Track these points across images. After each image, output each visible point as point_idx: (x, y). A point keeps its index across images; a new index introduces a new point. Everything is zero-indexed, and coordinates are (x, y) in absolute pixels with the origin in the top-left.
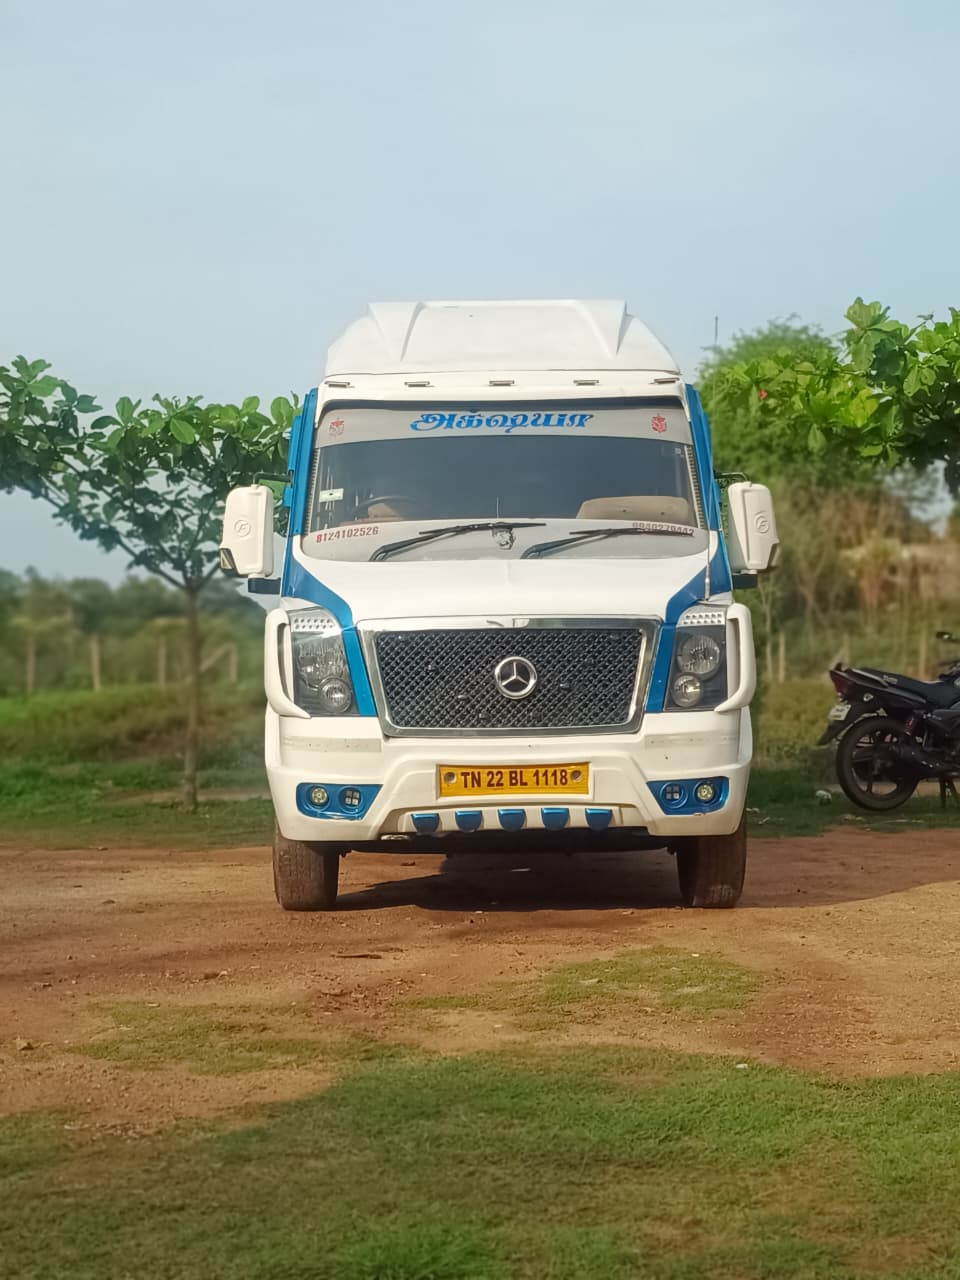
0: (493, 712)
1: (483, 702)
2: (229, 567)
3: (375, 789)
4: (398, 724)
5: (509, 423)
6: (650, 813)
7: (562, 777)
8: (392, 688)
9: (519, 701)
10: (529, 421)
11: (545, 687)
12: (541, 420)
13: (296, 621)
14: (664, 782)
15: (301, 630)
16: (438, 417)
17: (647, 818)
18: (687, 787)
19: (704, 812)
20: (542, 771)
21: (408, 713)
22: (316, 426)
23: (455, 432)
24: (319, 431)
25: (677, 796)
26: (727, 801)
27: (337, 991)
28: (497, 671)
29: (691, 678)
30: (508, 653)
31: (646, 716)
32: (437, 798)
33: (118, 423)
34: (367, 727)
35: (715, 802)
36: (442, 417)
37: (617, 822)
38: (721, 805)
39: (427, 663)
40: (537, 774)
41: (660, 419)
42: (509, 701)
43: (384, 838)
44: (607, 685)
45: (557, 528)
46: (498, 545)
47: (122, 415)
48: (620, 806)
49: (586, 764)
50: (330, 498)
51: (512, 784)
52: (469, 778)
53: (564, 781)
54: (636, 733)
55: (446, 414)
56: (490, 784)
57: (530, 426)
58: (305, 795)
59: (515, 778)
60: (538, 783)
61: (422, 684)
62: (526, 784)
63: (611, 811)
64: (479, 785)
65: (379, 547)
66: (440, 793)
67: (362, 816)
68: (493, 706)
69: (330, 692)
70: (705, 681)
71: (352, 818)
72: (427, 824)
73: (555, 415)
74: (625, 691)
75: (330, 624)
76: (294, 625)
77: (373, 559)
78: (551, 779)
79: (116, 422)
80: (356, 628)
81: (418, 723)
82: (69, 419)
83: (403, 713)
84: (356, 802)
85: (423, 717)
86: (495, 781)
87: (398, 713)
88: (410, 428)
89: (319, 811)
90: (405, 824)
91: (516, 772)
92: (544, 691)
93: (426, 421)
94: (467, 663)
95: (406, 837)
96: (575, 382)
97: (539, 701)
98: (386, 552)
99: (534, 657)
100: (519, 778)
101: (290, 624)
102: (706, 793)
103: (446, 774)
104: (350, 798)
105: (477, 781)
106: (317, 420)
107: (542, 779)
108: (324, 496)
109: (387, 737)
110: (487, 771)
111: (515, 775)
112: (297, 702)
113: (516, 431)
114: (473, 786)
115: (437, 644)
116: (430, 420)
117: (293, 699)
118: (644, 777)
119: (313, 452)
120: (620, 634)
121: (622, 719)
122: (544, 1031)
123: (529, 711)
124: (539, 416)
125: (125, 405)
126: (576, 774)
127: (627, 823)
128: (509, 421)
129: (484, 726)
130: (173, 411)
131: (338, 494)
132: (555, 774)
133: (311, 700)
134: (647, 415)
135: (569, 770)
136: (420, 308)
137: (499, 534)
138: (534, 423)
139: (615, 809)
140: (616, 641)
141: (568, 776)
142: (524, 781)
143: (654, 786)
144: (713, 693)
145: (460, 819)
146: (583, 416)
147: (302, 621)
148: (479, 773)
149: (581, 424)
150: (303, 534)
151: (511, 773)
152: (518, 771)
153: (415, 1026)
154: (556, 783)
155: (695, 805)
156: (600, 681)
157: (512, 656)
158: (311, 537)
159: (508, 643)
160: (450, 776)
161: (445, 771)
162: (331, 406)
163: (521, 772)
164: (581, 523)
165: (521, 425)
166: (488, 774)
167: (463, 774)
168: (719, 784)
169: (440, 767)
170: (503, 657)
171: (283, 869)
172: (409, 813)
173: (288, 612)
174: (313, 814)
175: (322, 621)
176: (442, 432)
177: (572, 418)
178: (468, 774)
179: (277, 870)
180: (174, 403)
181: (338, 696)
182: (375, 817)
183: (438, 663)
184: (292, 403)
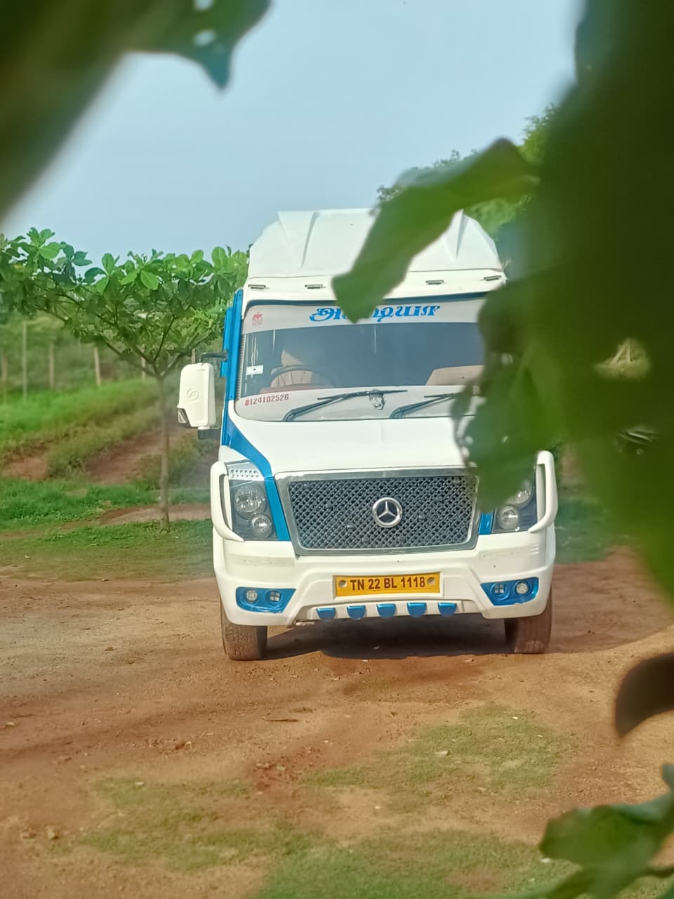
0: (372, 536)
1: (365, 529)
2: (185, 422)
3: (290, 592)
4: (305, 546)
5: (380, 314)
6: (484, 605)
7: (421, 582)
8: (301, 521)
9: (390, 529)
10: (394, 313)
11: (408, 518)
12: (403, 312)
13: (232, 471)
14: (493, 583)
15: (236, 478)
16: (329, 311)
17: (481, 609)
18: (510, 585)
19: (521, 602)
20: (407, 578)
21: (312, 538)
22: (243, 318)
23: (341, 322)
24: (245, 321)
25: (502, 591)
26: (537, 594)
27: (267, 765)
28: (375, 506)
29: (511, 508)
30: (382, 494)
31: (480, 537)
32: (334, 598)
33: (104, 273)
34: (284, 548)
35: (529, 595)
36: (332, 310)
37: (460, 610)
38: (533, 596)
39: (325, 503)
40: (403, 580)
42: (383, 529)
43: (298, 624)
44: (452, 516)
45: (415, 393)
46: (374, 407)
47: (106, 266)
48: (463, 600)
49: (438, 573)
50: (255, 372)
51: (386, 587)
52: (356, 584)
53: (422, 584)
54: (473, 549)
55: (335, 308)
56: (370, 588)
57: (395, 316)
58: (241, 595)
59: (388, 583)
60: (404, 586)
61: (322, 517)
62: (396, 587)
63: (456, 605)
64: (363, 588)
65: (290, 410)
66: (336, 594)
67: (282, 611)
68: (372, 533)
69: (257, 523)
70: (520, 509)
71: (275, 612)
72: (328, 614)
73: (413, 307)
74: (465, 519)
75: (256, 474)
76: (231, 475)
77: (286, 420)
78: (413, 583)
79: (102, 272)
80: (274, 477)
81: (319, 545)
82: (69, 271)
83: (309, 538)
84: (277, 599)
85: (322, 541)
86: (374, 586)
87: (305, 538)
88: (310, 320)
89: (252, 606)
90: (312, 615)
91: (388, 579)
92: (407, 521)
93: (321, 314)
94: (353, 502)
95: (313, 623)
96: (427, 282)
97: (404, 528)
98: (294, 414)
99: (400, 497)
100: (391, 583)
101: (228, 475)
102: (522, 589)
103: (339, 583)
104: (272, 599)
105: (361, 586)
106: (243, 314)
107: (407, 583)
108: (250, 371)
109: (298, 556)
110: (368, 579)
111: (389, 582)
112: (234, 531)
113: (385, 320)
114: (359, 589)
115: (332, 489)
116: (324, 313)
117: (231, 528)
118: (480, 581)
119: (241, 337)
120: (460, 479)
121: (463, 539)
122: (409, 814)
123: (397, 535)
124: (402, 308)
125: (108, 259)
126: (431, 580)
127: (466, 612)
128: (380, 312)
129: (366, 547)
130: (143, 265)
131: (259, 369)
132: (416, 580)
133: (244, 529)
135: (426, 578)
136: (315, 217)
137: (374, 398)
138: (398, 314)
139: (459, 603)
140: (457, 484)
141: (425, 581)
142: (395, 585)
143: (487, 587)
144: (528, 518)
145: (350, 611)
146: (433, 308)
147: (237, 471)
148: (363, 581)
149: (431, 313)
150: (236, 399)
151: (385, 580)
152: (390, 578)
153: (321, 807)
154: (417, 586)
155: (514, 598)
156: (447, 513)
157: (384, 497)
158: (241, 401)
159: (381, 487)
160: (343, 582)
161: (339, 580)
162: (252, 304)
163: (392, 579)
165: (388, 316)
166: (369, 581)
167: (351, 581)
168: (532, 583)
169: (335, 577)
170: (378, 498)
171: (228, 636)
172: (314, 608)
173: (226, 464)
174: (248, 608)
175: (250, 472)
176: (332, 322)
177: (425, 309)
178: (355, 581)
179: (224, 637)
180: (143, 259)
181: (263, 525)
182: (292, 610)
183: (332, 503)
184: (227, 253)
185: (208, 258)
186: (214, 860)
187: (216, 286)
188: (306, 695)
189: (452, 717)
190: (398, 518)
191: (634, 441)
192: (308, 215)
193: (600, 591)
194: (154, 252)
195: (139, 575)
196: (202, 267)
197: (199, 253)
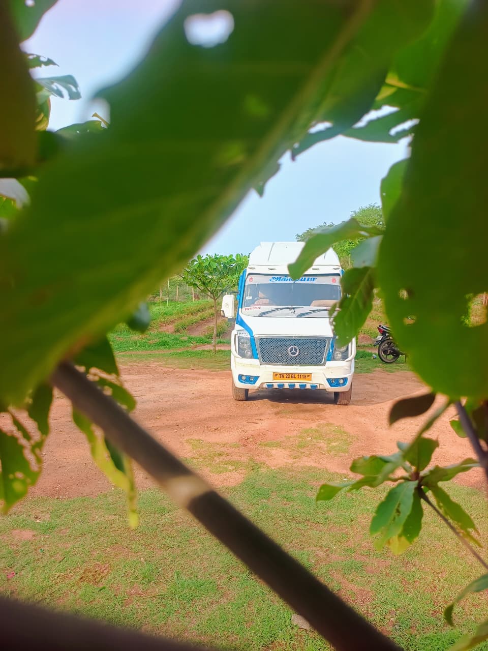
0: (288, 359)
1: (285, 357)
2: (223, 315)
3: (258, 377)
4: (264, 361)
6: (327, 386)
7: (305, 377)
8: (263, 352)
11: (301, 354)
13: (239, 333)
14: (331, 379)
16: (277, 278)
17: (326, 388)
18: (337, 380)
19: (340, 386)
20: (300, 375)
21: (266, 359)
23: (281, 282)
24: (247, 281)
25: (334, 382)
26: (347, 384)
27: (246, 438)
28: (289, 349)
29: (339, 352)
30: (292, 345)
31: (327, 362)
34: (256, 362)
35: (344, 384)
37: (318, 388)
39: (272, 346)
40: (298, 375)
41: (334, 279)
43: (260, 389)
44: (317, 354)
45: (306, 309)
46: (291, 313)
49: (311, 374)
50: (249, 299)
51: (292, 378)
54: (324, 366)
55: (279, 277)
56: (286, 377)
58: (240, 377)
60: (298, 378)
61: (270, 352)
62: (295, 378)
64: (284, 378)
65: (261, 313)
66: (274, 379)
67: (254, 384)
69: (247, 352)
70: (342, 353)
71: (252, 384)
72: (270, 386)
73: (307, 278)
74: (322, 355)
75: (248, 335)
76: (239, 335)
77: (259, 316)
78: (302, 377)
79: (197, 261)
80: (254, 336)
81: (269, 361)
84: (253, 380)
86: (288, 377)
87: (264, 359)
88: (269, 281)
89: (244, 381)
90: (265, 386)
93: (273, 279)
94: (282, 347)
95: (265, 389)
96: (313, 269)
97: (299, 357)
102: (341, 381)
103: (275, 375)
104: (251, 379)
106: (246, 278)
107: (300, 377)
108: (247, 298)
109: (261, 365)
110: (286, 374)
111: (293, 376)
112: (239, 354)
113: (296, 282)
114: (282, 378)
115: (274, 341)
116: (275, 279)
118: (326, 378)
119: (244, 286)
121: (321, 362)
122: (296, 459)
123: (297, 359)
124: (303, 278)
126: (308, 376)
127: (321, 388)
129: (285, 363)
130: (211, 259)
131: (251, 298)
133: (242, 354)
134: (331, 278)
136: (274, 244)
137: (291, 310)
138: (301, 280)
139: (318, 385)
140: (320, 342)
143: (328, 380)
144: (345, 357)
145: (279, 385)
146: (314, 278)
147: (241, 333)
148: (284, 375)
149: (313, 281)
150: (242, 308)
153: (265, 454)
155: (338, 385)
156: (315, 352)
158: (244, 309)
159: (292, 342)
160: (277, 375)
161: (275, 374)
162: (250, 274)
164: (312, 308)
165: (298, 281)
167: (280, 375)
168: (345, 380)
169: (274, 373)
171: (235, 392)
172: (266, 384)
173: (237, 331)
174: (242, 382)
175: (246, 334)
176: (278, 282)
177: (311, 279)
179: (233, 392)
181: (249, 353)
182: (258, 384)
183: (274, 346)
185: (234, 257)
186: (226, 470)
187: (236, 268)
188: (261, 414)
189: (314, 426)
190: (297, 353)
191: (386, 330)
192: (271, 243)
193: (370, 384)
194: (215, 254)
195: (204, 368)
196: (232, 261)
197: (231, 255)
